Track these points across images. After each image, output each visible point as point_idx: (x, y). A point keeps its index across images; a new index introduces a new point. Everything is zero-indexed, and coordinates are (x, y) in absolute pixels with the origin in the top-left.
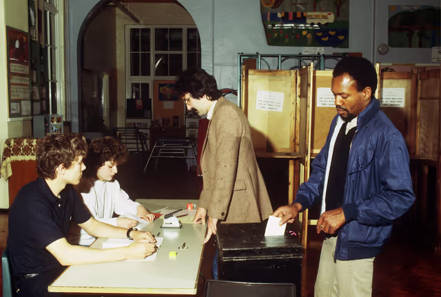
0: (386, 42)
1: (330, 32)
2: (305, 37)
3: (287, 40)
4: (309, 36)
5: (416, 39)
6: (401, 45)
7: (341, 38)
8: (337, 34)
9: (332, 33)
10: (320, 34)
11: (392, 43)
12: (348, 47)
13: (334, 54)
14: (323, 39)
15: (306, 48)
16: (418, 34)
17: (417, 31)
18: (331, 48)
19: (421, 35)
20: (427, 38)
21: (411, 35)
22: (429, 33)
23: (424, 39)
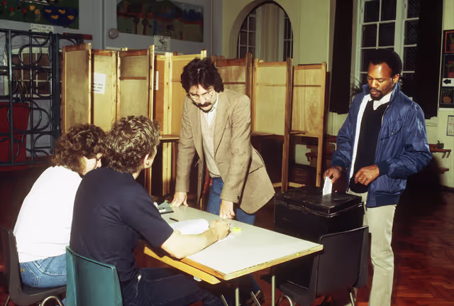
0: (115, 26)
1: (60, 11)
2: (33, 12)
3: (12, 14)
4: (37, 12)
5: (140, 27)
6: (128, 31)
7: (71, 17)
8: (68, 13)
9: (63, 12)
10: (49, 11)
11: (122, 28)
12: (78, 28)
13: (64, 33)
14: (53, 17)
15: (34, 25)
16: (142, 22)
17: (141, 19)
18: (61, 27)
19: (145, 23)
20: (150, 26)
21: (136, 22)
22: (151, 22)
23: (147, 28)
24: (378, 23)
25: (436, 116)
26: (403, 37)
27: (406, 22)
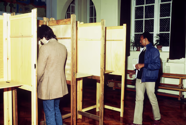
5: (8, 7)
16: (9, 5)
17: (9, 3)
19: (11, 6)
20: (14, 8)
21: (6, 5)
22: (15, 5)
23: (13, 9)
24: (144, 6)
25: (184, 57)
26: (159, 13)
27: (161, 4)
